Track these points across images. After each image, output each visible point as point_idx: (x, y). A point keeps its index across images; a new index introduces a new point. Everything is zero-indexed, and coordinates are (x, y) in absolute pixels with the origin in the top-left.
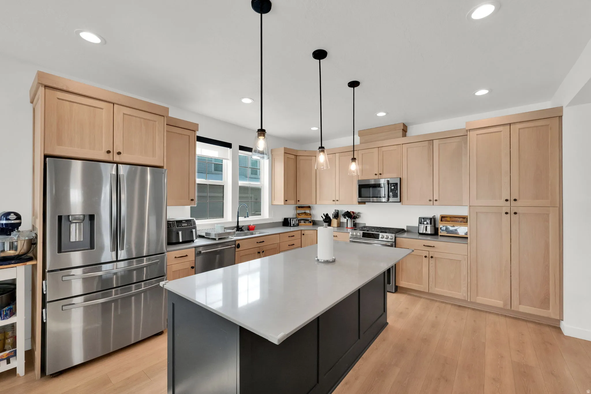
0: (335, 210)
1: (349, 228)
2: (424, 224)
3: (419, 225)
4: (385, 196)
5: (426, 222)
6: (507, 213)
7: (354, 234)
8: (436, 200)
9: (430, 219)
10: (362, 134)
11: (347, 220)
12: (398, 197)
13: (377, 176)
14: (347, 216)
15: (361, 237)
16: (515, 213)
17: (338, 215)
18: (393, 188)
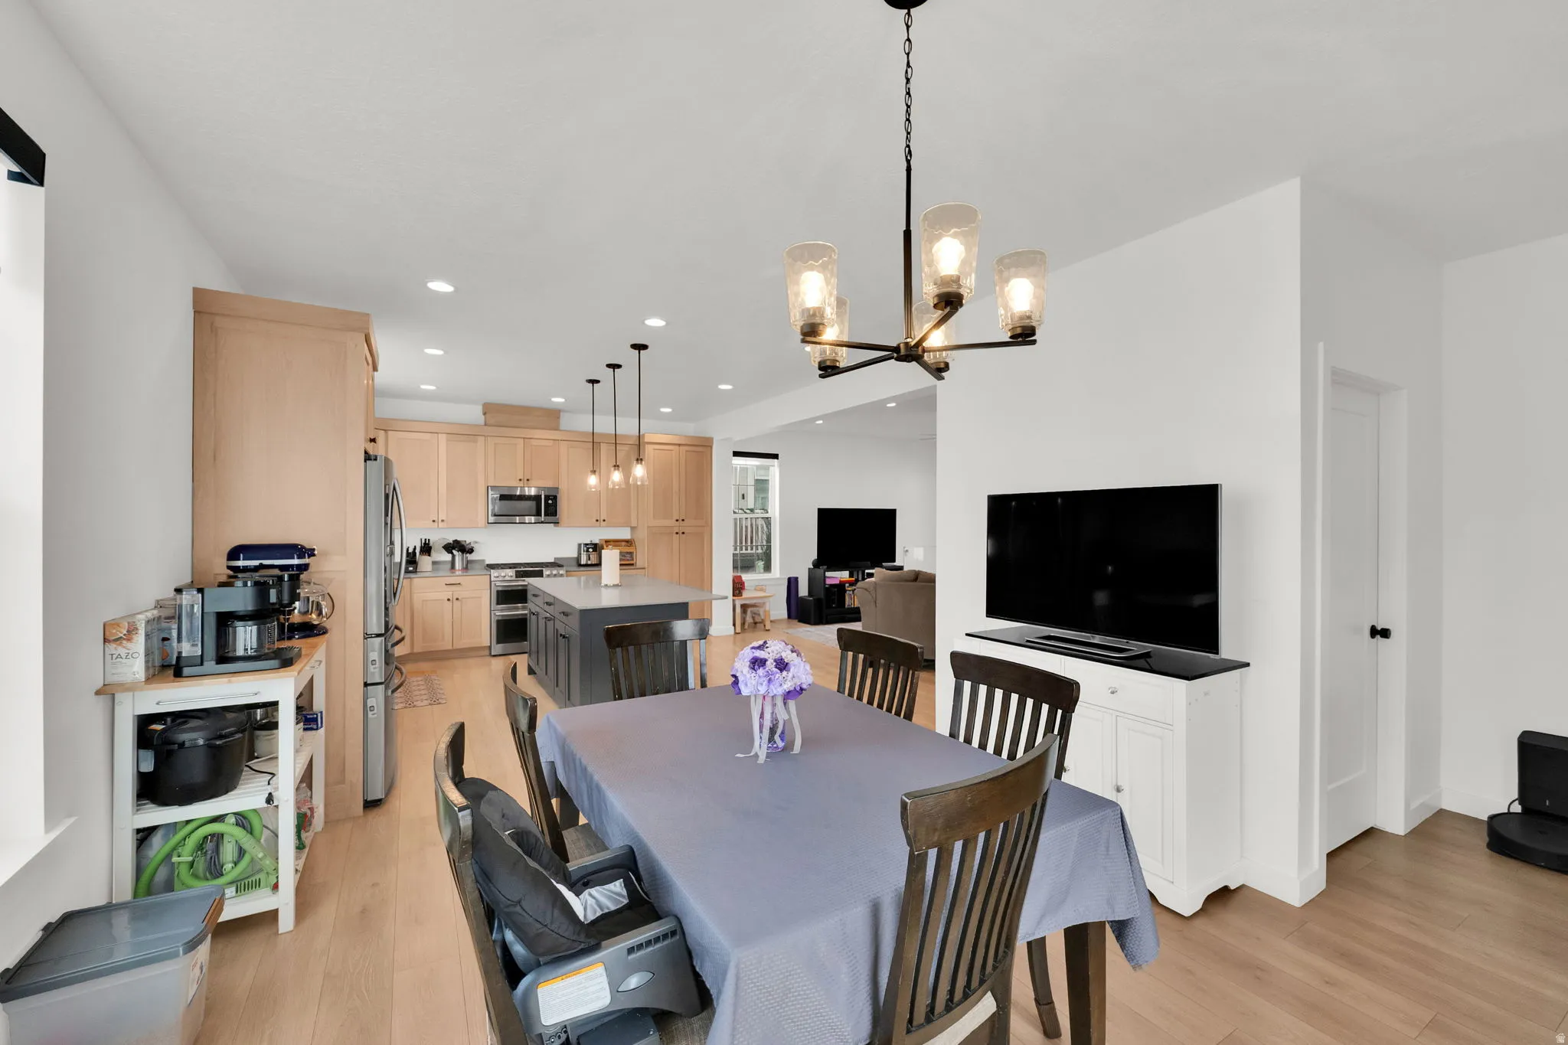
0: (424, 539)
1: (458, 569)
2: (587, 551)
3: (579, 554)
4: (538, 514)
5: (591, 550)
6: (677, 533)
7: (503, 574)
8: (604, 520)
9: (596, 545)
10: (488, 409)
11: (454, 556)
12: (556, 515)
13: (522, 482)
14: (454, 549)
15: (514, 578)
16: (683, 533)
17: (431, 548)
18: (550, 502)
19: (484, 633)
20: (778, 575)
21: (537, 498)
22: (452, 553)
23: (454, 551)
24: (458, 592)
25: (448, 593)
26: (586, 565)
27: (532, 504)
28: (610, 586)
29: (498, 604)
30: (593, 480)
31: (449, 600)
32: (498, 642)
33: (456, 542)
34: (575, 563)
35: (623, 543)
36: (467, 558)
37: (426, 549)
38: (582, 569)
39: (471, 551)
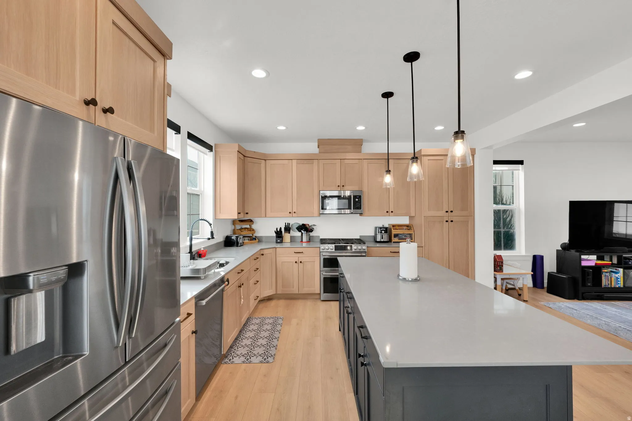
0: (286, 223)
1: (305, 242)
2: (381, 233)
3: (376, 234)
4: (349, 208)
5: (383, 232)
6: (447, 221)
7: (327, 248)
8: (392, 212)
9: (386, 228)
10: (322, 143)
11: (302, 234)
12: (361, 209)
13: (340, 187)
14: (302, 230)
15: (334, 250)
16: (452, 221)
17: (290, 228)
18: (357, 200)
19: (317, 286)
20: (523, 253)
21: (349, 198)
22: (301, 232)
23: (302, 231)
24: (301, 258)
25: (295, 258)
26: (380, 242)
27: (346, 201)
28: (408, 281)
29: (324, 267)
30: (388, 179)
31: (296, 262)
32: (325, 292)
33: (304, 225)
34: (372, 240)
35: (405, 227)
36: (309, 235)
37: (288, 229)
38: (378, 245)
39: (312, 231)
